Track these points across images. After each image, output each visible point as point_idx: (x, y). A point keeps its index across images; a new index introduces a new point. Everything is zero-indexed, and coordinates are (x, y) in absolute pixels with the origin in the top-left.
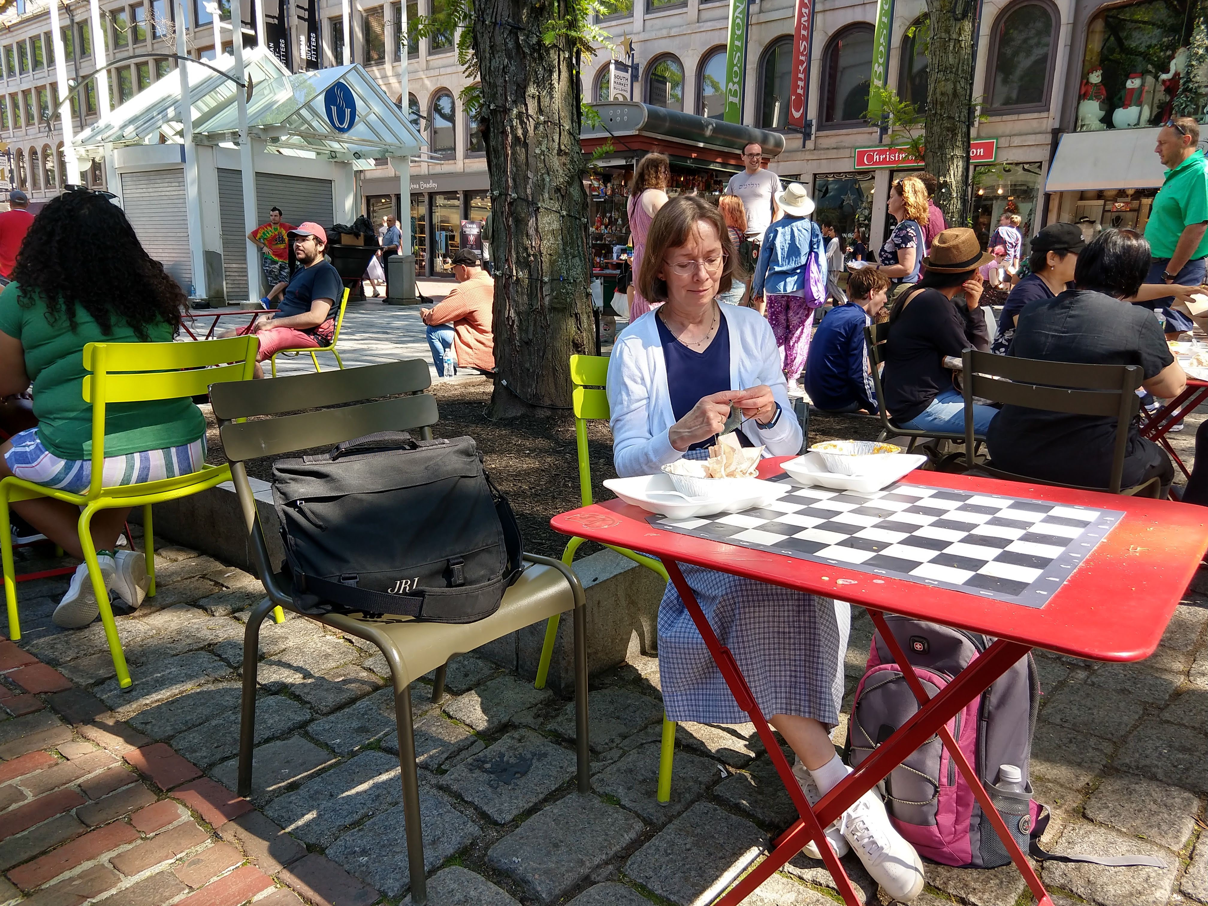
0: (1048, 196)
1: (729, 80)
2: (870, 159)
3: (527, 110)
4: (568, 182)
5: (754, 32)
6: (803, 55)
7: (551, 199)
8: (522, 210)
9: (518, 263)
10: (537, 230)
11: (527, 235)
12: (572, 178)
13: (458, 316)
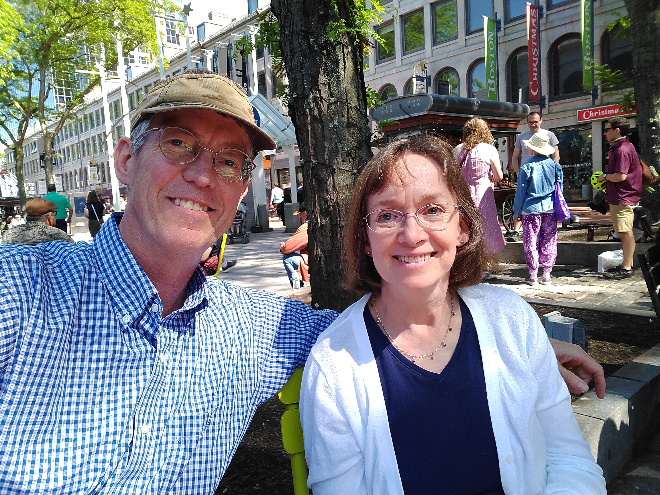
1: (488, 78)
2: (587, 115)
3: (320, 94)
4: (356, 147)
7: (344, 162)
8: (323, 173)
9: (321, 213)
10: (334, 186)
11: (327, 191)
12: (360, 143)
13: (302, 246)
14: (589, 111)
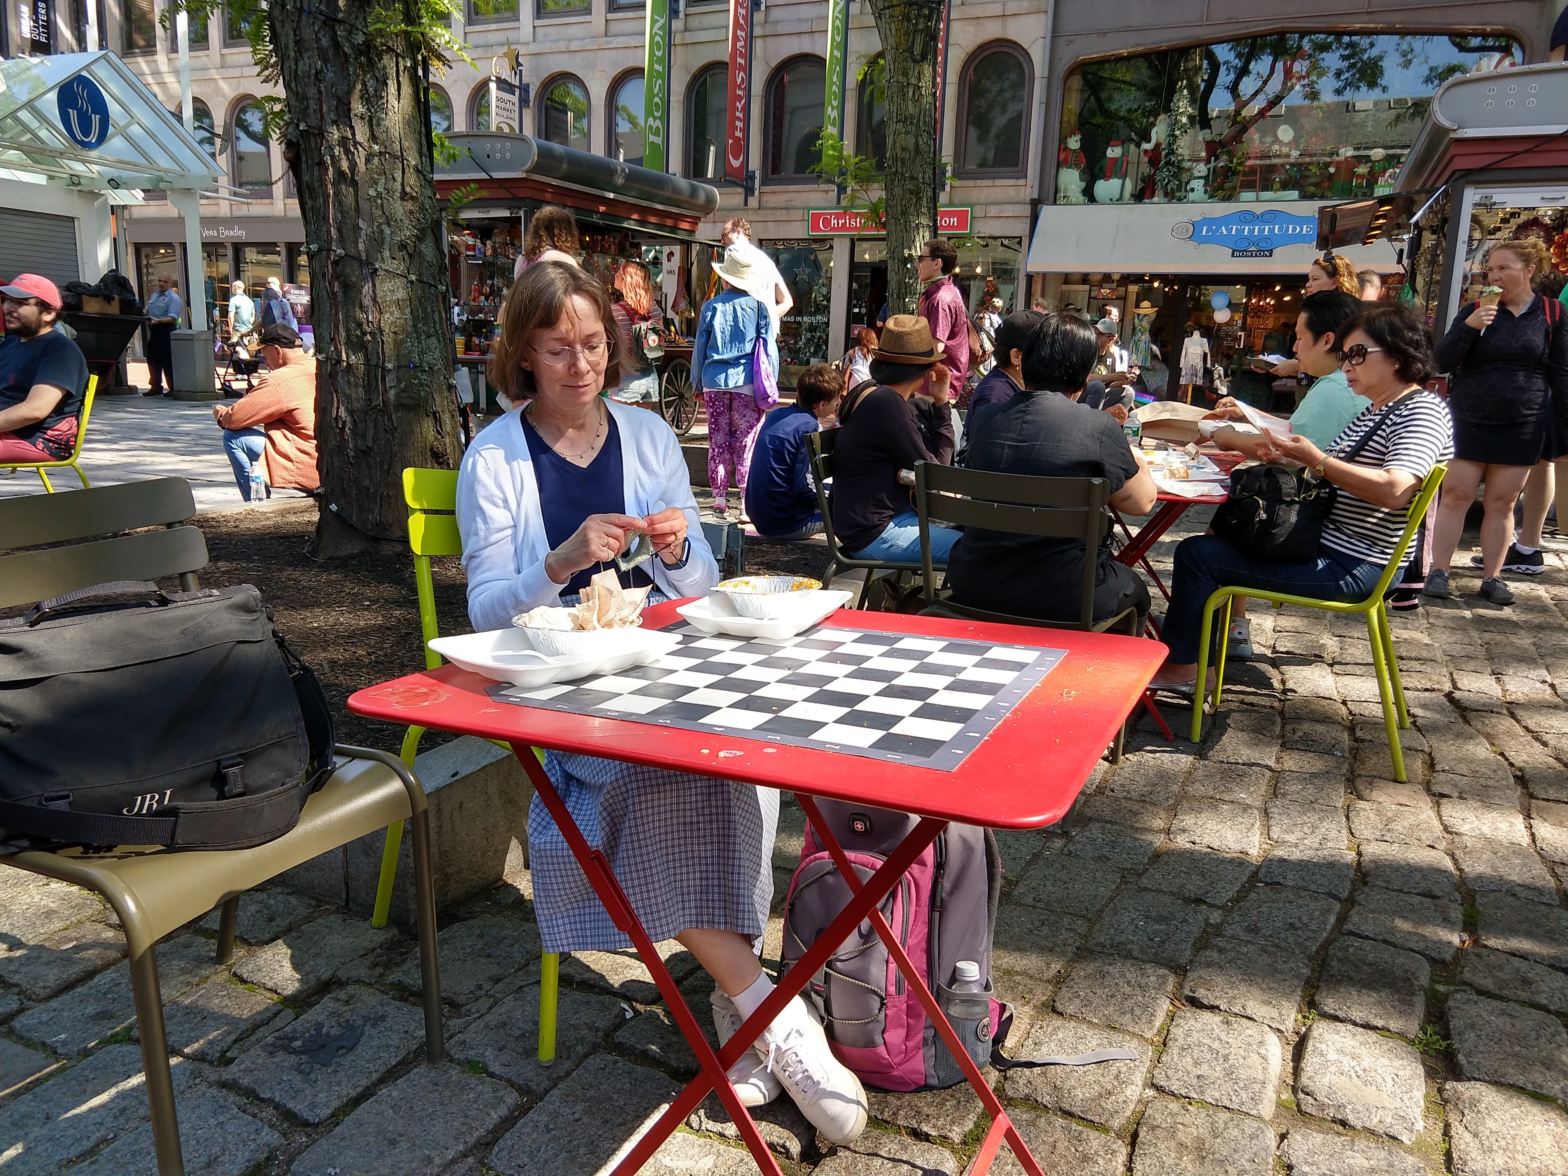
0: (1030, 278)
1: (649, 113)
2: (827, 222)
3: (354, 134)
4: (416, 236)
5: (678, 54)
6: (740, 89)
7: (394, 258)
8: (353, 273)
9: (349, 343)
10: (374, 300)
11: (361, 307)
12: (422, 231)
13: (270, 416)
14: (831, 215)
